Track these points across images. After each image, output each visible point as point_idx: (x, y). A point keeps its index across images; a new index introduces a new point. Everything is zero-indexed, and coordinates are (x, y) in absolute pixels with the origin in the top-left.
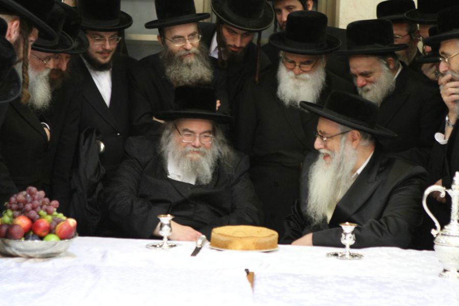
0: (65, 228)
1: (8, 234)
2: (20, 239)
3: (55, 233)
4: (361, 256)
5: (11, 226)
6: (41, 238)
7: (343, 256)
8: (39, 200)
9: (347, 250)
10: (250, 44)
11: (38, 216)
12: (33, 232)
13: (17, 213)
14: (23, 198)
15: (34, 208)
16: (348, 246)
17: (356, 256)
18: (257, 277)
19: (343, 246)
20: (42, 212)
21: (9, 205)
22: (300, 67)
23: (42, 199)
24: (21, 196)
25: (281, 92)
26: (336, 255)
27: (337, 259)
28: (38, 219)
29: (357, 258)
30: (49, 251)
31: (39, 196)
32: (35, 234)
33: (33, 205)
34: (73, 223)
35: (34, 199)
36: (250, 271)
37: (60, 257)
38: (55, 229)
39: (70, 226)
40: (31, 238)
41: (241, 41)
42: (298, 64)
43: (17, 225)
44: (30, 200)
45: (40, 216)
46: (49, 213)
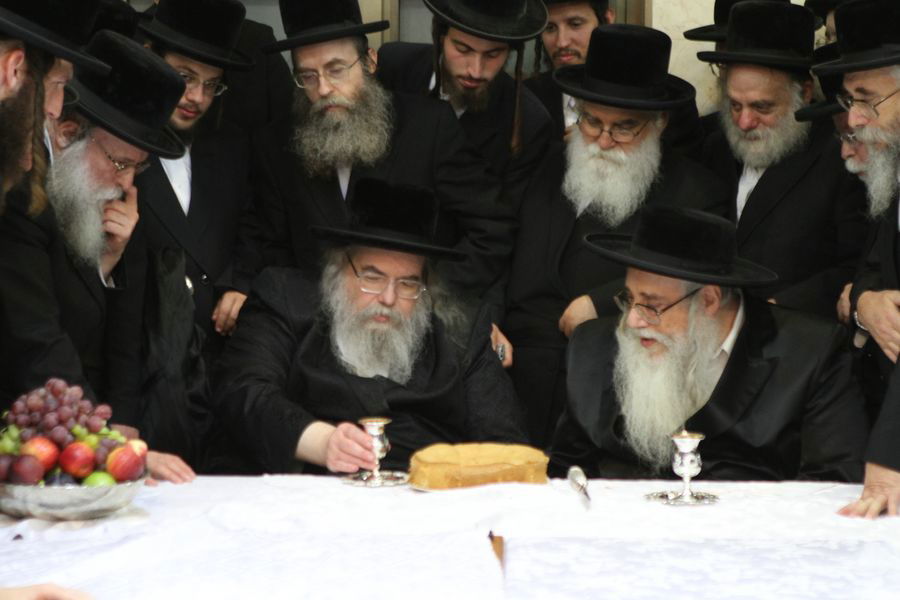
0: (125, 459)
1: (12, 473)
2: (36, 483)
3: (105, 470)
4: (714, 497)
5: (16, 459)
6: (79, 480)
7: (678, 498)
8: (71, 404)
9: (686, 487)
10: (501, 74)
11: (69, 437)
12: (61, 468)
13: (28, 432)
14: (41, 403)
15: (61, 422)
16: (687, 479)
17: (703, 498)
18: (509, 546)
19: (679, 478)
20: (79, 429)
21: (11, 417)
22: (611, 133)
23: (77, 403)
24: (35, 398)
25: (570, 184)
26: (664, 496)
27: (667, 507)
28: (70, 443)
29: (706, 502)
30: (95, 506)
31: (71, 396)
32: (65, 472)
33: (60, 416)
34: (141, 448)
35: (61, 404)
36: (496, 534)
37: (117, 517)
38: (105, 461)
39: (134, 455)
40: (57, 481)
41: (483, 67)
42: (607, 128)
43: (29, 456)
44: (53, 404)
45: (75, 437)
46: (92, 430)
